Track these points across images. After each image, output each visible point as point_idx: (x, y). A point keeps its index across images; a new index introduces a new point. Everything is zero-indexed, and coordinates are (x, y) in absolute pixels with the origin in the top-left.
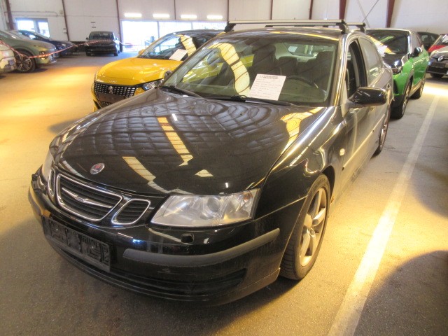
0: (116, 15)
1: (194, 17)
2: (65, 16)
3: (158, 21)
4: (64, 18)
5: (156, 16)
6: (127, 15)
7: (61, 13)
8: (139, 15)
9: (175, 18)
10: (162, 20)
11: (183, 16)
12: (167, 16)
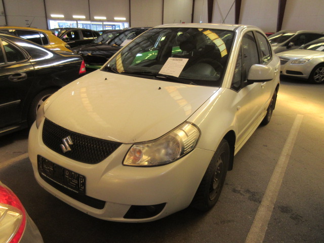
0: (44, 16)
1: (105, 18)
2: (6, 16)
3: (77, 20)
4: (4, 17)
5: (74, 17)
6: (53, 16)
7: (2, 14)
8: (62, 16)
9: (90, 18)
10: (80, 20)
11: (96, 18)
12: (84, 17)
